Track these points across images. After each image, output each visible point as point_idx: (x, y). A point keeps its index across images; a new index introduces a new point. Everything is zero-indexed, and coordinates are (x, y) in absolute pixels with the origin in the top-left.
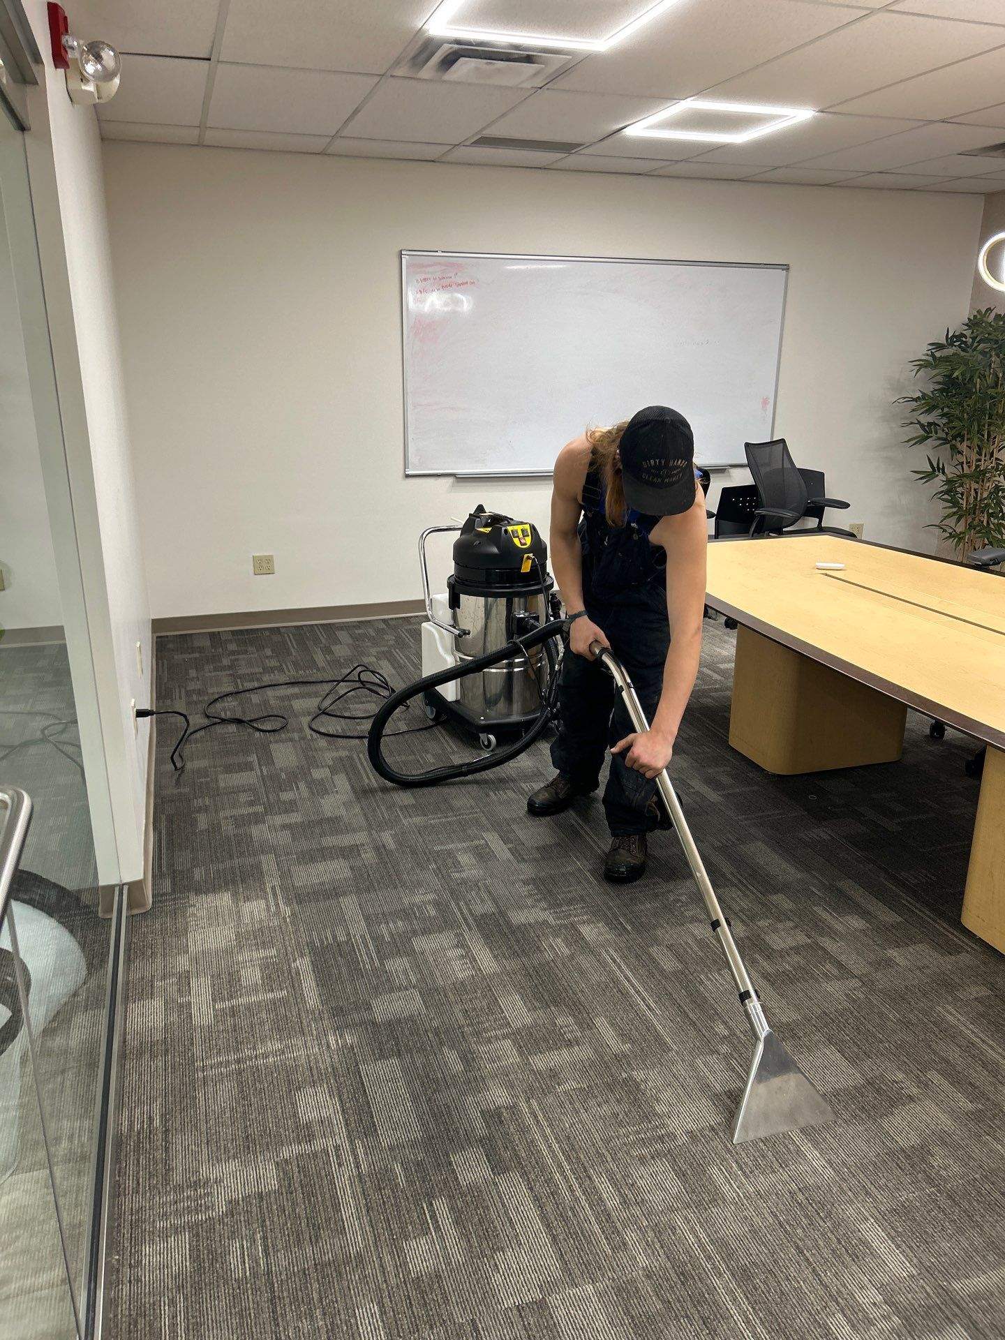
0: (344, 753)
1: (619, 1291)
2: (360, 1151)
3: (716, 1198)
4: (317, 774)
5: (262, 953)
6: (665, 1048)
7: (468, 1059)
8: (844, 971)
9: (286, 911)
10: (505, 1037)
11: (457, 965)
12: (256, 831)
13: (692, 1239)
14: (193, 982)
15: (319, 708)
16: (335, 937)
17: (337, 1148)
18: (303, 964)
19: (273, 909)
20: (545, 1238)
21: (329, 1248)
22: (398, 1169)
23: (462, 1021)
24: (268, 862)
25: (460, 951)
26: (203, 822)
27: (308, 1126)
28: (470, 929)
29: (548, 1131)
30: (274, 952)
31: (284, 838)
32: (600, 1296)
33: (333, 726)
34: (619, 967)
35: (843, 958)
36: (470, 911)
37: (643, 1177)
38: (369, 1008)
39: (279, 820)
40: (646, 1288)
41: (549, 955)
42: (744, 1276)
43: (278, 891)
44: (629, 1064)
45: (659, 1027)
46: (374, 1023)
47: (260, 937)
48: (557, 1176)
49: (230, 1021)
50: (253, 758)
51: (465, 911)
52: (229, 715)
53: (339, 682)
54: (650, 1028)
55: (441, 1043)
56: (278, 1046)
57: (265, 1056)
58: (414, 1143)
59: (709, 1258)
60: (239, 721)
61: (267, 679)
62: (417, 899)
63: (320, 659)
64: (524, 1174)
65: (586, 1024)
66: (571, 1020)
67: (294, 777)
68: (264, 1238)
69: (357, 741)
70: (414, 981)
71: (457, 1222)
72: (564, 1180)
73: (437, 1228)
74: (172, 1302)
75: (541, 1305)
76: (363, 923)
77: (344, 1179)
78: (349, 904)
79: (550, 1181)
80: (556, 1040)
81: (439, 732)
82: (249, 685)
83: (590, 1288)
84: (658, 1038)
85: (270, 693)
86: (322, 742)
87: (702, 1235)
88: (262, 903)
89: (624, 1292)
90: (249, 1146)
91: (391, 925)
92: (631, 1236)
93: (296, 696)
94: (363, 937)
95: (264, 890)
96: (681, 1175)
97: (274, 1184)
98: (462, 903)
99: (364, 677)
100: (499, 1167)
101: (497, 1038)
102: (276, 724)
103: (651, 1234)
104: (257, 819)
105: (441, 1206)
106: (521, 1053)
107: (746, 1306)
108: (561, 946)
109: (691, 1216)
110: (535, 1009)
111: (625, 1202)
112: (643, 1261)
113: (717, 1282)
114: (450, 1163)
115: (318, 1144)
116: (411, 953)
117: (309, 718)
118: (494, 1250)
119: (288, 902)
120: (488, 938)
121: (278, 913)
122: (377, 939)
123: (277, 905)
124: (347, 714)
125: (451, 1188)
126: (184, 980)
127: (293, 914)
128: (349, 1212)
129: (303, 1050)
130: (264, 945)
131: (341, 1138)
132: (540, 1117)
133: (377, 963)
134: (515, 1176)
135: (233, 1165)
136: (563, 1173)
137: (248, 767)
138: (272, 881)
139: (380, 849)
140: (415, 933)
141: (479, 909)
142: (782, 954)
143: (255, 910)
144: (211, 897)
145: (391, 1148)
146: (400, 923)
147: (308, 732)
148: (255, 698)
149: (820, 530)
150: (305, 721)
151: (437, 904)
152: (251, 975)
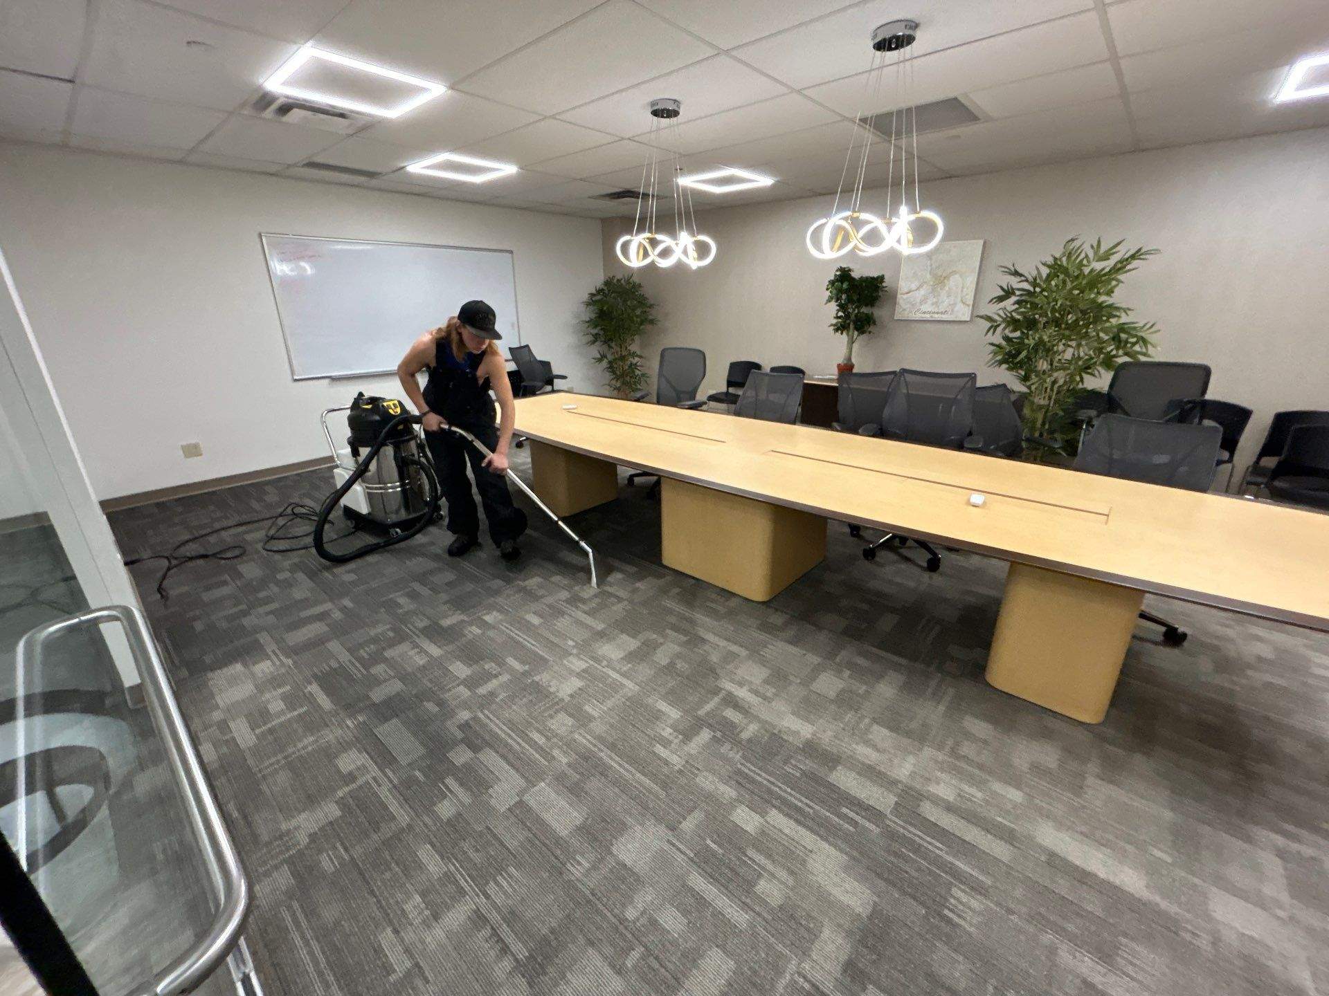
0: (296, 560)
1: (557, 779)
2: (390, 774)
3: (591, 718)
4: (280, 576)
5: (280, 691)
6: (546, 661)
7: (441, 704)
8: (620, 599)
9: (290, 662)
10: (458, 685)
11: (417, 658)
12: (246, 622)
13: (585, 741)
14: (232, 725)
15: (267, 536)
16: (330, 667)
17: (374, 778)
18: (314, 688)
19: (278, 663)
20: (512, 772)
21: (387, 830)
22: (417, 773)
23: (429, 685)
24: (264, 638)
25: (416, 650)
26: (199, 626)
27: (350, 773)
28: (418, 637)
29: (497, 722)
30: (288, 688)
31: (271, 619)
32: (548, 785)
33: (282, 545)
34: (511, 630)
35: (618, 594)
36: (415, 627)
37: (553, 724)
38: (368, 697)
39: (261, 610)
40: (570, 772)
41: (470, 636)
42: (613, 747)
43: (277, 651)
44: (530, 675)
45: (540, 652)
46: (374, 704)
47: (274, 682)
48: (509, 741)
49: (270, 738)
50: (227, 577)
51: (414, 629)
52: (194, 554)
53: (277, 517)
54: (536, 654)
55: (422, 701)
56: (311, 739)
57: (304, 748)
58: (422, 758)
59: (595, 746)
60: (204, 556)
61: (217, 526)
62: (379, 630)
63: (255, 505)
64: (491, 747)
65: (501, 663)
66: (493, 664)
67: (263, 583)
68: (342, 844)
69: (303, 551)
70: (392, 674)
71: (461, 785)
72: (515, 742)
73: (451, 792)
74: (289, 908)
75: (521, 803)
76: (347, 653)
77: (384, 793)
78: (334, 646)
79: (506, 744)
80: (488, 676)
81: (359, 534)
82: (204, 532)
83: (543, 784)
84: (542, 658)
85: (224, 534)
86: (277, 557)
87: (589, 737)
88: (268, 663)
89: (560, 778)
90: (311, 801)
91: (366, 649)
92: (556, 752)
93: (246, 532)
94: (350, 661)
95: (267, 655)
96: (571, 715)
97: (339, 813)
98: (409, 625)
99: (296, 511)
100: (475, 749)
101: (454, 688)
102: (237, 552)
103: (565, 747)
104: (245, 614)
105: (450, 781)
106: (470, 690)
107: (617, 759)
108: (476, 630)
109: (582, 731)
110: (471, 666)
111: (548, 739)
112: (565, 760)
113: (602, 754)
114: (448, 758)
115: (360, 781)
116: (385, 660)
117: (262, 544)
118: (487, 789)
119: (288, 657)
120: (431, 639)
121: (283, 664)
122: (360, 659)
123: (280, 660)
124: (290, 536)
125: (453, 770)
126: (223, 726)
127: (295, 662)
128: (394, 807)
129: (330, 736)
130: (279, 686)
131: (374, 770)
132: (491, 716)
133: (365, 672)
134: (487, 750)
135: (303, 816)
136: (512, 738)
137: (225, 583)
138: (270, 647)
139: (343, 609)
140: (384, 649)
141: (421, 625)
142: (590, 599)
143: (264, 668)
144: (225, 670)
145: (409, 765)
146: (372, 646)
147: (265, 553)
148: (212, 539)
149: (553, 391)
150: (259, 546)
151: (392, 629)
152: (276, 706)
